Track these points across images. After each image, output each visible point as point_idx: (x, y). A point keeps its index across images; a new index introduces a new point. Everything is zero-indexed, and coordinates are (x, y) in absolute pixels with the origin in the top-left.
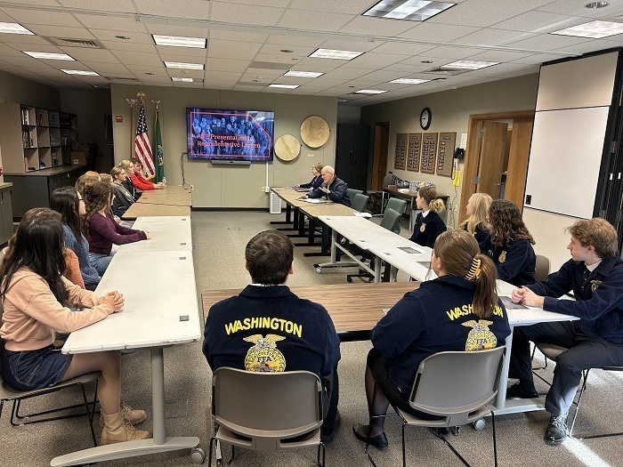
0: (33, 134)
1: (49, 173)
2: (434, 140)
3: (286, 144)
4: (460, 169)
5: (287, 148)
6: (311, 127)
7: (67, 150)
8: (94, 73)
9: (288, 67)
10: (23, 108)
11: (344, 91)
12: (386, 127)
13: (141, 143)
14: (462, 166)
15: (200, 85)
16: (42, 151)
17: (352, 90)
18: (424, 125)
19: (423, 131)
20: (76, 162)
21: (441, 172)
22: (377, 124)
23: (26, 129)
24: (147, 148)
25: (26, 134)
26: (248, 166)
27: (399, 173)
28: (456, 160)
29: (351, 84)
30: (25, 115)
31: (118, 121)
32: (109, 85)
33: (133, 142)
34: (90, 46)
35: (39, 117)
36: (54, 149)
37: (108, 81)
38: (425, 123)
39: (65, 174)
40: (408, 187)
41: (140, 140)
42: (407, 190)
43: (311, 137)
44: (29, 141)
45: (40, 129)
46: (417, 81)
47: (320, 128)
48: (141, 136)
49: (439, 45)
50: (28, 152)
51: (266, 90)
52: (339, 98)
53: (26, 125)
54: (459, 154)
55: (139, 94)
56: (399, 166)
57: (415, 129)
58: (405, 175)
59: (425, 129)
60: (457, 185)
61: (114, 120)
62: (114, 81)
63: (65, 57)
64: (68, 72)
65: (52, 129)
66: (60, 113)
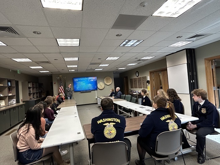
0: (31, 89)
1: (35, 100)
2: (141, 79)
3: (100, 85)
5: (101, 86)
6: (107, 80)
7: (40, 93)
8: (48, 71)
9: (100, 64)
10: (29, 83)
11: (114, 69)
12: (127, 78)
13: (61, 89)
14: (149, 85)
15: (76, 72)
16: (34, 94)
17: (117, 69)
20: (43, 96)
21: (144, 87)
22: (125, 77)
23: (29, 88)
24: (63, 90)
26: (90, 92)
27: (132, 89)
28: (147, 84)
29: (117, 67)
31: (54, 83)
32: (52, 75)
33: (59, 88)
34: (47, 63)
35: (33, 85)
36: (37, 93)
37: (52, 73)
38: (137, 75)
39: (40, 99)
40: (135, 92)
41: (61, 88)
42: (136, 93)
43: (107, 82)
44: (30, 91)
45: (33, 88)
46: (134, 64)
47: (109, 79)
48: (61, 87)
49: (139, 53)
50: (30, 94)
51: (94, 71)
52: (113, 71)
54: (148, 82)
55: (60, 76)
56: (132, 87)
57: (135, 77)
58: (134, 89)
59: (138, 77)
60: (149, 90)
62: (54, 73)
63: (40, 67)
64: (41, 72)
65: (36, 88)
66: (39, 83)
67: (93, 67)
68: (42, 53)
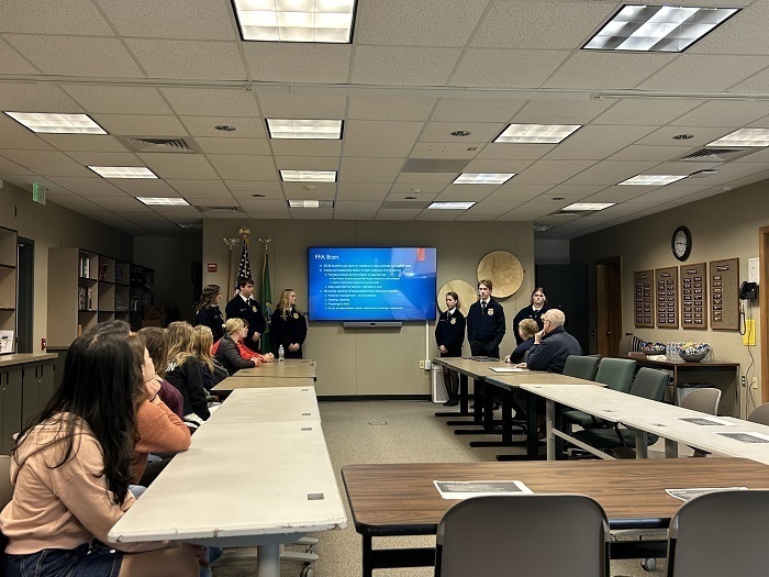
0: (93, 292)
2: (701, 274)
4: (753, 317)
6: (494, 268)
7: (137, 318)
8: (182, 202)
9: (459, 166)
10: (83, 255)
11: (542, 208)
12: (613, 266)
14: (757, 312)
15: (329, 213)
16: (103, 315)
17: (556, 206)
18: (681, 254)
19: (679, 264)
21: (719, 325)
22: (599, 262)
23: (84, 283)
25: (83, 291)
26: (397, 329)
27: (645, 334)
28: (744, 303)
29: (557, 192)
30: (84, 265)
31: (212, 270)
32: (201, 221)
34: (180, 149)
35: (102, 269)
36: (119, 314)
37: (199, 215)
38: (681, 250)
40: (663, 353)
42: (664, 357)
44: (86, 301)
45: (103, 286)
46: (664, 180)
47: (508, 268)
49: (706, 99)
50: (84, 316)
52: (536, 224)
53: (84, 278)
54: (749, 291)
55: (241, 231)
56: (642, 323)
57: (665, 260)
58: (656, 335)
59: (683, 259)
60: (752, 342)
61: (205, 269)
62: (209, 214)
63: (145, 173)
64: (147, 201)
65: (119, 286)
66: (132, 265)
67: (419, 184)
68: (157, 85)
